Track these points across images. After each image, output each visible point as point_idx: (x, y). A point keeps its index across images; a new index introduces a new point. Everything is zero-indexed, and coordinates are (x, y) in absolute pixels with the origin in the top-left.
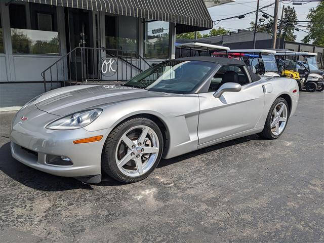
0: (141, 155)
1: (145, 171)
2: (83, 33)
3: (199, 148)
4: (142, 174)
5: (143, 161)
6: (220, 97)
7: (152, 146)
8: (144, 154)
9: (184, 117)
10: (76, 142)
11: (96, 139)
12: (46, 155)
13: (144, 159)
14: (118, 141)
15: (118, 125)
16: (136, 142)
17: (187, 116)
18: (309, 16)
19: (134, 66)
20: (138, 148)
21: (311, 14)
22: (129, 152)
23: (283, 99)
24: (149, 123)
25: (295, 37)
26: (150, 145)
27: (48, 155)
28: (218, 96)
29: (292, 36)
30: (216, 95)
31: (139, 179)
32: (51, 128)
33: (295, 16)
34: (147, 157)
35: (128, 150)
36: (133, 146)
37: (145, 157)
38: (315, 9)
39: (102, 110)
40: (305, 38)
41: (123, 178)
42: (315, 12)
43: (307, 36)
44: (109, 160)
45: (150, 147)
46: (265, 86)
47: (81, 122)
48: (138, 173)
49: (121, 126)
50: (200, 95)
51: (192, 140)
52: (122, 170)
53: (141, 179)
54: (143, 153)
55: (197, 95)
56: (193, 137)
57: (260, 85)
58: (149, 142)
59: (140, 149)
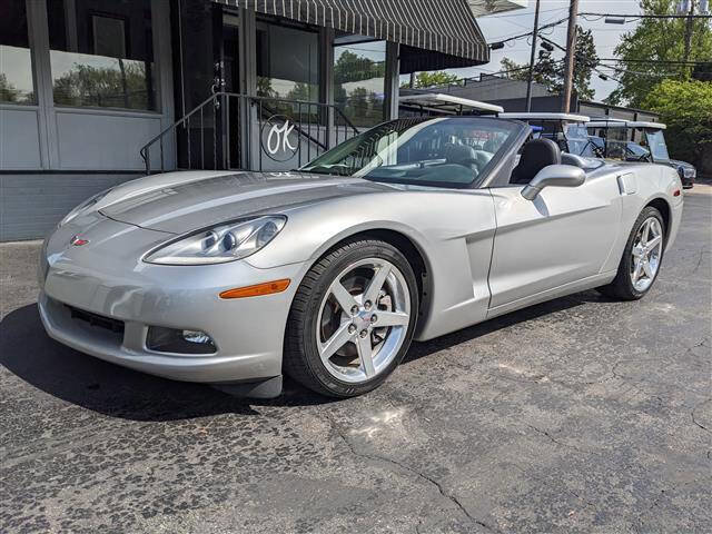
0: (370, 329)
1: (378, 369)
2: (222, 63)
3: (490, 316)
4: (371, 376)
5: (373, 345)
6: (534, 198)
7: (394, 310)
8: (376, 329)
9: (464, 239)
10: (228, 295)
11: (275, 287)
12: (146, 329)
13: (375, 340)
14: (322, 294)
15: (323, 256)
16: (359, 299)
17: (470, 239)
18: (618, 50)
19: (314, 141)
20: (364, 313)
21: (623, 46)
22: (345, 324)
23: (653, 211)
24: (391, 254)
25: (591, 93)
26: (390, 308)
27: (152, 328)
28: (530, 196)
29: (586, 91)
30: (527, 195)
31: (365, 388)
32: (157, 260)
33: (592, 49)
34: (383, 335)
35: (343, 319)
36: (355, 308)
37: (377, 337)
38: (632, 35)
39: (284, 218)
40: (611, 96)
41: (332, 386)
42: (631, 41)
43: (616, 92)
44: (301, 340)
45: (389, 312)
46: (622, 179)
47: (235, 246)
48: (364, 374)
49: (331, 257)
50: (493, 191)
51: (477, 297)
52: (329, 366)
53: (369, 387)
54: (375, 324)
55: (487, 191)
56: (480, 291)
57: (613, 176)
58: (386, 300)
59: (367, 316)
